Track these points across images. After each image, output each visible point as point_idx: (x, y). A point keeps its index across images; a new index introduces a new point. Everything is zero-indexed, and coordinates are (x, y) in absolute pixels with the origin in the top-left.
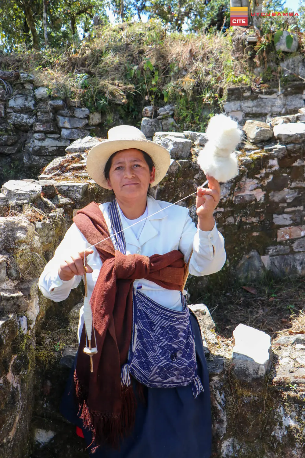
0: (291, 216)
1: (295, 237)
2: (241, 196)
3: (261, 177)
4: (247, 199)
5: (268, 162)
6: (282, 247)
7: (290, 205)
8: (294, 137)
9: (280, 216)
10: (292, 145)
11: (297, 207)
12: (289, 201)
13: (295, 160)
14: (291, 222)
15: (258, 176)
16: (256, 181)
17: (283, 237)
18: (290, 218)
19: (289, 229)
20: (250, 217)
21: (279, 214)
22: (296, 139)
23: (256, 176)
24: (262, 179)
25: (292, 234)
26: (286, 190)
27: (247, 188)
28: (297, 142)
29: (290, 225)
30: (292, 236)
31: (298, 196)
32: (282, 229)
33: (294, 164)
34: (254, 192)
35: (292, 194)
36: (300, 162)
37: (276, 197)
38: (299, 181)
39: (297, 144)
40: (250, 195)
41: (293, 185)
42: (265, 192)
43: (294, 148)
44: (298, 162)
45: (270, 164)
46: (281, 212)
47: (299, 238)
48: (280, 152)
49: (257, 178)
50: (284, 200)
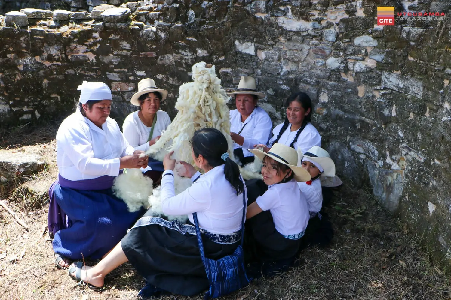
0: (118, 75)
1: (124, 90)
2: (75, 56)
3: (89, 44)
4: (81, 58)
5: (92, 35)
6: (116, 96)
7: (116, 67)
8: (109, 17)
9: (111, 74)
10: (109, 23)
11: (122, 69)
12: (115, 63)
13: (110, 35)
14: (120, 79)
15: (87, 43)
16: (85, 47)
17: (116, 89)
18: (118, 76)
19: (119, 84)
20: (88, 72)
21: (110, 72)
22: (111, 19)
23: (85, 43)
24: (90, 46)
25: (122, 88)
26: (111, 55)
27: (80, 51)
28: (112, 21)
29: (119, 81)
30: (122, 89)
31: (121, 61)
32: (114, 83)
33: (110, 37)
34: (87, 54)
35: (116, 59)
36: (114, 36)
37: (106, 60)
38: (119, 50)
39: (112, 23)
40: (83, 56)
41: (115, 52)
42: (95, 56)
43: (111, 25)
44: (112, 36)
45: (93, 36)
46: (111, 71)
47: (127, 92)
48: (98, 28)
49: (86, 45)
50: (111, 63)
